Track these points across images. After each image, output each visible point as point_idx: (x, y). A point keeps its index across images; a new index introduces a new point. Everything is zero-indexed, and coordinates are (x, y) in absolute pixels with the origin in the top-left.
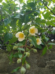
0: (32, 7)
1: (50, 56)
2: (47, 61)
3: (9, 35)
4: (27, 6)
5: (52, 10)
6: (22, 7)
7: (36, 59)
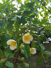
0: (30, 8)
1: (50, 59)
2: (48, 65)
3: (7, 37)
4: (25, 7)
5: (49, 9)
6: (20, 8)
7: (35, 62)
